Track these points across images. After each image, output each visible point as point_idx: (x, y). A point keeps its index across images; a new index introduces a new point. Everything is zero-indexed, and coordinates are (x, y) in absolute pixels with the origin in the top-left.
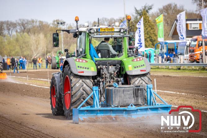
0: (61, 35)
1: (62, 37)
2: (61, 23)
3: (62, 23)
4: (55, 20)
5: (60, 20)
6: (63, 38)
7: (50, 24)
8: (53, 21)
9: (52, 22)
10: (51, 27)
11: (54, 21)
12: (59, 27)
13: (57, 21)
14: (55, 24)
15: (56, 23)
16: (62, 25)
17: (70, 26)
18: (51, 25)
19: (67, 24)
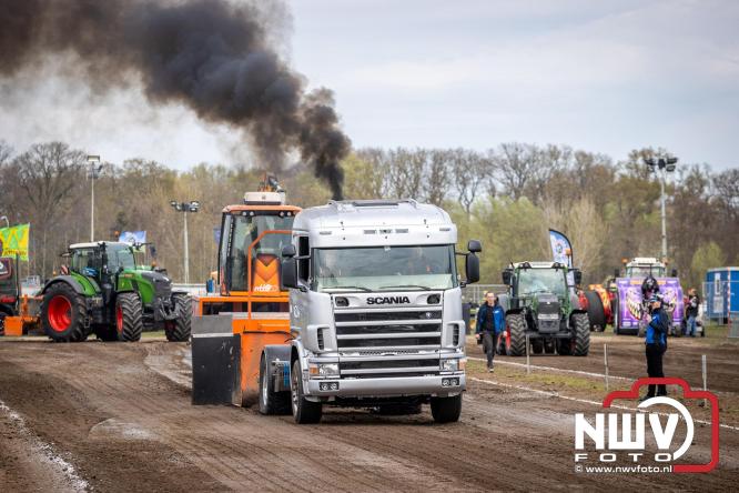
0: (660, 208)
1: (664, 214)
2: (662, 164)
3: (665, 160)
4: (639, 149)
5: (656, 151)
6: (669, 219)
7: (619, 164)
8: (631, 156)
9: (626, 158)
10: (623, 176)
11: (635, 156)
12: (652, 176)
13: (643, 154)
14: (636, 166)
15: (640, 161)
16: (664, 169)
17: (694, 174)
18: (624, 171)
19: (684, 168)
